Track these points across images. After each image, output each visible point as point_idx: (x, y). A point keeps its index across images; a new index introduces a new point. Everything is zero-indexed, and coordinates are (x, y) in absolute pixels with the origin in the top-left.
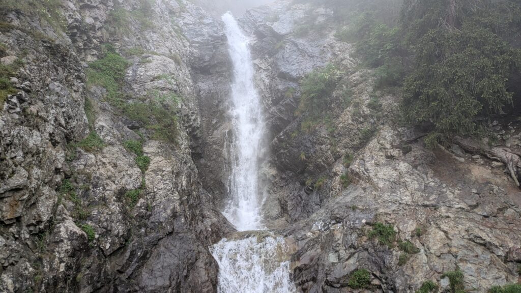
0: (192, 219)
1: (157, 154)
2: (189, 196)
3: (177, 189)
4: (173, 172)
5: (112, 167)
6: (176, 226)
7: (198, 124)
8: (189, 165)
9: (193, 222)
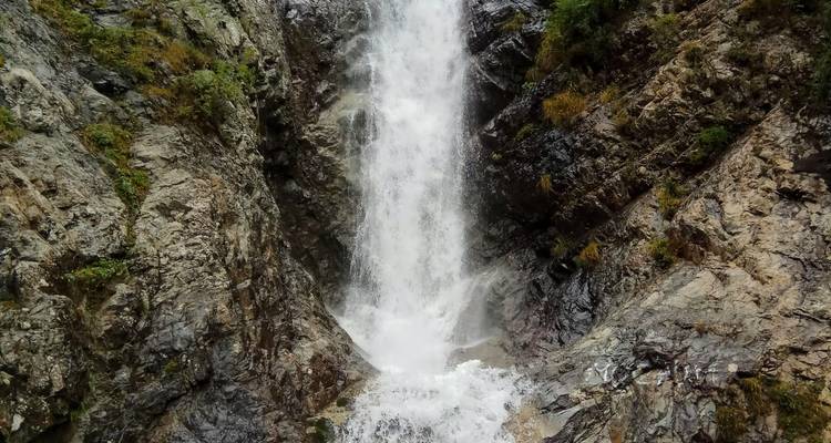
0: (261, 345)
1: (171, 162)
2: (254, 278)
3: (224, 260)
4: (213, 214)
5: (43, 193)
6: (217, 363)
7: (282, 90)
8: (258, 194)
9: (265, 352)
